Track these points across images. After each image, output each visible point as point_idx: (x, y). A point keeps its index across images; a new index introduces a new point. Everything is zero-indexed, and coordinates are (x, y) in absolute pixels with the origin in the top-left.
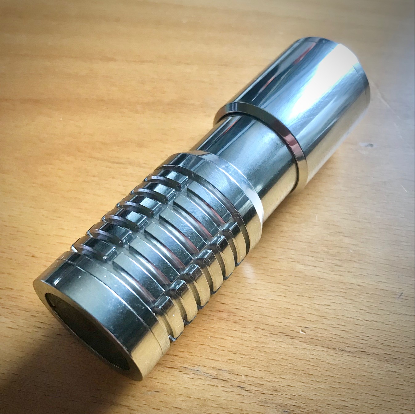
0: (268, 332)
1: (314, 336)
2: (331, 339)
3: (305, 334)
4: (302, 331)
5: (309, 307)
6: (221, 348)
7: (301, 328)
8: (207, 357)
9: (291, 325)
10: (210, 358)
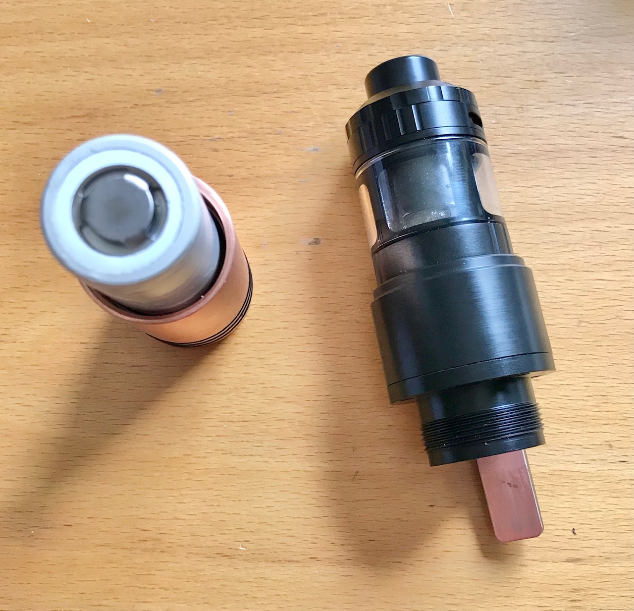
0: (203, 556)
1: (256, 550)
2: (276, 550)
3: (245, 549)
4: (242, 547)
5: (248, 513)
6: (152, 587)
7: (240, 544)
8: (137, 601)
9: (228, 542)
10: (141, 601)
